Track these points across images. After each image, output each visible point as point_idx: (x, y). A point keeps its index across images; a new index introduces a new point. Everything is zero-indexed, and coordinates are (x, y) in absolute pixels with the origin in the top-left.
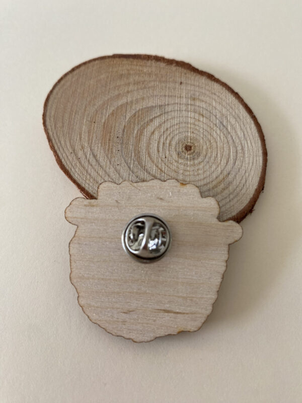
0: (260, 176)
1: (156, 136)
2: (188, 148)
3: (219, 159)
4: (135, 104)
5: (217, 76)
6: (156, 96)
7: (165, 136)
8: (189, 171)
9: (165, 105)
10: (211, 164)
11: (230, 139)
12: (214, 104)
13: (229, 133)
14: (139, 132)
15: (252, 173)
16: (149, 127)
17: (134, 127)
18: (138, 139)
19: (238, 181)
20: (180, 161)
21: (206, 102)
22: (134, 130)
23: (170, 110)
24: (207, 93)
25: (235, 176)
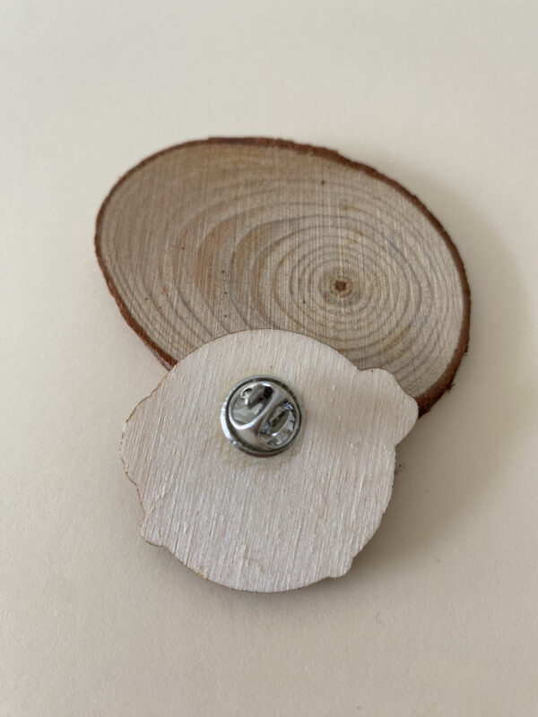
0: (460, 328)
1: (287, 267)
2: (340, 286)
3: (392, 302)
4: (250, 218)
5: (381, 169)
6: (283, 204)
7: (302, 268)
8: (345, 323)
9: (299, 219)
10: (379, 311)
11: (407, 269)
12: (378, 214)
13: (406, 261)
14: (258, 263)
15: (448, 323)
16: (273, 254)
17: (250, 254)
18: (258, 274)
19: (426, 337)
20: (329, 307)
21: (365, 212)
22: (249, 259)
23: (306, 226)
24: (367, 197)
25: (421, 329)
